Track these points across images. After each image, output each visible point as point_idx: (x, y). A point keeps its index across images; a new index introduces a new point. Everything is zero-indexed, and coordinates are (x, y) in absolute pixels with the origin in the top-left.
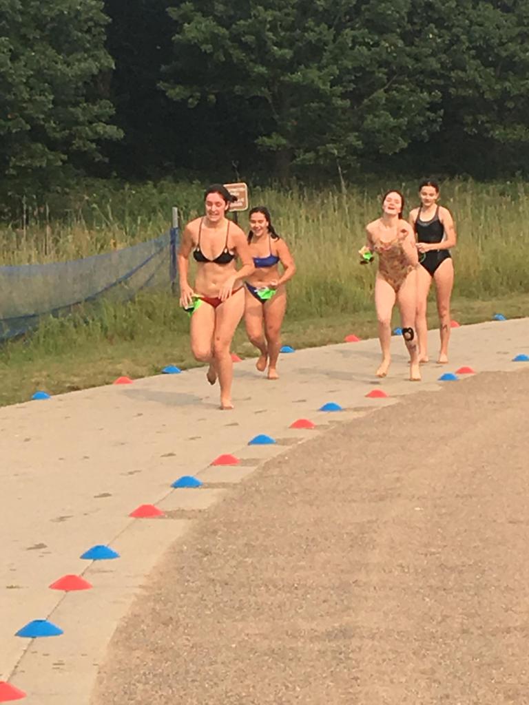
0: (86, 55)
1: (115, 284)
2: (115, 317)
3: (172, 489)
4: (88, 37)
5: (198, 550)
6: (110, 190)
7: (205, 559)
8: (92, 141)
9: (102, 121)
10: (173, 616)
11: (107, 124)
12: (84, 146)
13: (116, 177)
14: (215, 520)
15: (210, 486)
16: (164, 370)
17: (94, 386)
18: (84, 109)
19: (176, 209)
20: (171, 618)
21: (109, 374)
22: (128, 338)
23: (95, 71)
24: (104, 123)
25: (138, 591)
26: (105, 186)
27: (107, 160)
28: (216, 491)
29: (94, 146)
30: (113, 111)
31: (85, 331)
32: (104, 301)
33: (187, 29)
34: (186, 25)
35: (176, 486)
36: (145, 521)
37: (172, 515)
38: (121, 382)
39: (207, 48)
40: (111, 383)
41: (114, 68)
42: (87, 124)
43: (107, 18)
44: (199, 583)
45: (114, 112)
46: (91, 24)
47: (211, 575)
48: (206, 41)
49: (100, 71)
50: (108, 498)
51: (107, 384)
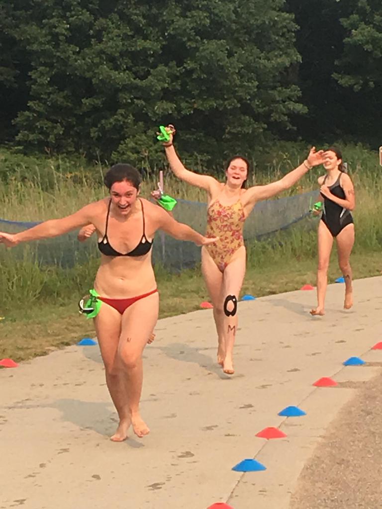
0: (281, 53)
1: (301, 218)
2: (302, 241)
3: (344, 366)
4: (282, 40)
5: (362, 411)
6: (297, 150)
7: (368, 417)
8: (285, 115)
9: (292, 100)
10: (345, 459)
11: (296, 102)
12: (279, 118)
13: (301, 141)
14: (374, 390)
15: (371, 364)
16: (336, 281)
17: (286, 291)
18: (279, 92)
19: (346, 164)
20: (343, 460)
21: (297, 283)
22: (311, 257)
23: (288, 64)
24: (293, 101)
25: (320, 439)
26: (293, 147)
27: (295, 128)
28: (376, 368)
29: (286, 118)
30: (300, 94)
31: (280, 251)
32: (294, 230)
33: (355, 34)
34: (353, 31)
35: (346, 364)
36: (324, 389)
37: (342, 385)
38: (305, 289)
39: (369, 47)
40: (299, 289)
41: (301, 62)
42: (281, 102)
43: (296, 26)
44: (363, 435)
45: (301, 94)
46: (285, 30)
47: (372, 429)
48: (367, 43)
49: (291, 64)
50: (298, 372)
51: (297, 289)
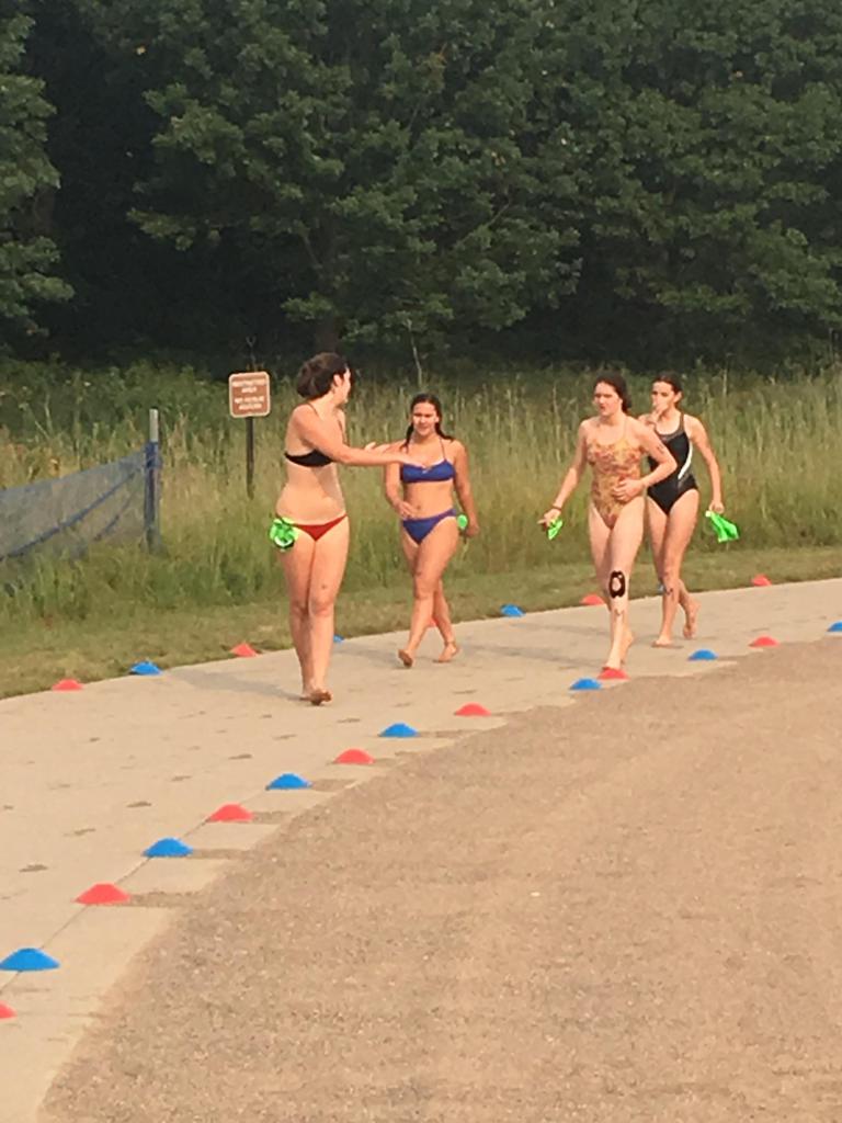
0: (14, 165)
1: (56, 531)
2: (56, 582)
3: (145, 859)
4: (18, 135)
5: (184, 956)
6: (49, 382)
7: (197, 972)
8: (22, 303)
9: (37, 271)
10: (144, 1063)
11: (47, 275)
12: (10, 310)
13: (59, 361)
14: (212, 910)
15: (205, 855)
16: (133, 670)
17: (21, 693)
18: (9, 252)
19: (156, 412)
20: (140, 1066)
21: (45, 674)
22: (76, 617)
23: (28, 189)
24: (43, 274)
25: (89, 1022)
26: (41, 374)
27: (45, 332)
28: (212, 863)
29: (25, 311)
30: (56, 256)
31: (8, 606)
32: (39, 558)
33: (176, 126)
34: (175, 119)
35: (150, 854)
36: (104, 910)
37: (141, 900)
38: (63, 688)
39: (209, 156)
40: (49, 689)
41: (59, 187)
42: (14, 274)
43: (49, 106)
44: (186, 1010)
45: (58, 257)
46: (23, 115)
47: (205, 997)
48: (205, 144)
49: (37, 190)
50: (41, 872)
51: (43, 689)
